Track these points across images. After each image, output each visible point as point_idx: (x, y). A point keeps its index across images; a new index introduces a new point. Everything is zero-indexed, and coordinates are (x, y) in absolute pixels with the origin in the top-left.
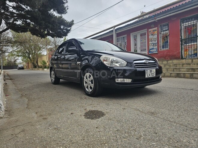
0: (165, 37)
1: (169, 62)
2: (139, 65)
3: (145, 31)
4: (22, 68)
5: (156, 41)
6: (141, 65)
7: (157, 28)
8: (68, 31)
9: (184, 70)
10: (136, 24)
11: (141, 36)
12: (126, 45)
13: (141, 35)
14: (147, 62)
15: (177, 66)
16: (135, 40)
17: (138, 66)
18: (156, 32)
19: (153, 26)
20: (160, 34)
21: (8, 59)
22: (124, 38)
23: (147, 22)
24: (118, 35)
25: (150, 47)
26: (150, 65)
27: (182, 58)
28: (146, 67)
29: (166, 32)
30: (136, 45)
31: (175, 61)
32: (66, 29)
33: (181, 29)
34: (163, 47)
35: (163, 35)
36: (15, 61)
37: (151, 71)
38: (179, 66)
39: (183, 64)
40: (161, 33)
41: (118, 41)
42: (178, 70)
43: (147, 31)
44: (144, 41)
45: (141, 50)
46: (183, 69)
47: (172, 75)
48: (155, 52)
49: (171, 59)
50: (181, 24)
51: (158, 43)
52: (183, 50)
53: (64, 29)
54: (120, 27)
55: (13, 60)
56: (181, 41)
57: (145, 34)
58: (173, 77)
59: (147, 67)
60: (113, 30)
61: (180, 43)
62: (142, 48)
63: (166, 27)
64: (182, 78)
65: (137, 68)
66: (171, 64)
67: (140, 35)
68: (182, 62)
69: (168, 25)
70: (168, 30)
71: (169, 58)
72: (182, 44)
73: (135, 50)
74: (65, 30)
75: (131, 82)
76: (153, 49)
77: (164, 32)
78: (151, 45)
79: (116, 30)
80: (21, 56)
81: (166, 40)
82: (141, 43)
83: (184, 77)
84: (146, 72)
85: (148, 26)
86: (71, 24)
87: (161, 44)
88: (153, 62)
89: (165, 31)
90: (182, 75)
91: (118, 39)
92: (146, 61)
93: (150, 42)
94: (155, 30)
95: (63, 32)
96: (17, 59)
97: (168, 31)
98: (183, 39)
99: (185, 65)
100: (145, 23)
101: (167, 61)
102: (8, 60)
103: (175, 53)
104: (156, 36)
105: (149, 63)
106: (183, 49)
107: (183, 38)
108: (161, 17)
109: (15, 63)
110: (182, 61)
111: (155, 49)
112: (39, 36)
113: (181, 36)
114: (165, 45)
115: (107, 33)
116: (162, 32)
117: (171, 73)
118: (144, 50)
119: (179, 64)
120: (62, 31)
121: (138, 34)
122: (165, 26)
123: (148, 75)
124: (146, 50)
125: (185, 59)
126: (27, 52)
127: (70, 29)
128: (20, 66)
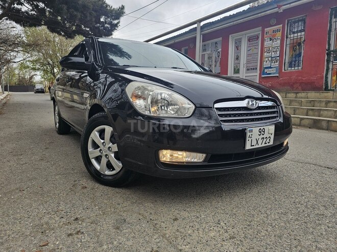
0: (296, 45)
1: (299, 95)
2: (230, 115)
3: (257, 31)
4: (42, 91)
5: (278, 53)
6: (235, 115)
7: (281, 25)
8: (114, 27)
9: (330, 113)
10: (240, 18)
11: (249, 42)
12: (220, 57)
13: (249, 40)
14: (255, 107)
15: (316, 104)
16: (238, 48)
17: (226, 116)
18: (279, 35)
19: (273, 21)
20: (287, 38)
21: (19, 74)
22: (216, 43)
23: (262, 14)
24: (205, 38)
25: (265, 63)
26: (261, 114)
27: (327, 89)
28: (248, 120)
29: (299, 34)
30: (237, 58)
31: (312, 95)
32: (111, 24)
33: (330, 30)
34: (290, 66)
35: (292, 42)
36: (31, 78)
37: (262, 132)
38: (318, 105)
39: (327, 103)
40: (289, 36)
41: (204, 50)
42: (316, 113)
43: (260, 32)
44: (255, 51)
45: (248, 70)
46: (326, 112)
47: (303, 122)
48: (274, 73)
49: (304, 90)
50: (331, 19)
51: (281, 56)
52: (330, 73)
53: (106, 23)
54: (210, 22)
55: (27, 77)
56: (327, 54)
57: (258, 38)
58: (304, 126)
59: (253, 120)
60: (196, 28)
61: (326, 58)
62: (249, 65)
63: (300, 23)
64: (323, 129)
65: (225, 121)
66: (303, 100)
67: (246, 40)
68: (325, 97)
69: (304, 21)
70: (304, 30)
71: (300, 88)
72: (328, 61)
73: (236, 69)
74: (108, 24)
75: (204, 161)
76: (270, 68)
77: (296, 35)
78: (267, 59)
79: (202, 28)
80: (38, 69)
81: (298, 52)
82: (248, 55)
83: (328, 129)
84: (248, 134)
85: (264, 22)
86: (119, 13)
87: (287, 59)
88: (270, 104)
89: (297, 32)
90: (324, 124)
91: (205, 45)
92: (250, 103)
93: (265, 54)
94: (278, 30)
95: (105, 28)
96: (35, 75)
97: (303, 33)
98: (332, 51)
99: (332, 104)
100: (260, 15)
101: (297, 93)
102: (19, 76)
103: (314, 78)
104: (279, 42)
105: (259, 108)
106: (330, 70)
107: (332, 48)
108: (292, 4)
109: (32, 82)
110: (326, 94)
111: (274, 67)
112: (63, 34)
113: (329, 45)
114: (295, 61)
115: (186, 33)
116: (290, 34)
117: (302, 119)
118: (254, 69)
119: (320, 102)
120: (103, 26)
121: (244, 36)
122: (298, 22)
123: (254, 143)
124: (256, 69)
125: (332, 90)
126: (49, 64)
127: (118, 23)
128: (38, 87)
